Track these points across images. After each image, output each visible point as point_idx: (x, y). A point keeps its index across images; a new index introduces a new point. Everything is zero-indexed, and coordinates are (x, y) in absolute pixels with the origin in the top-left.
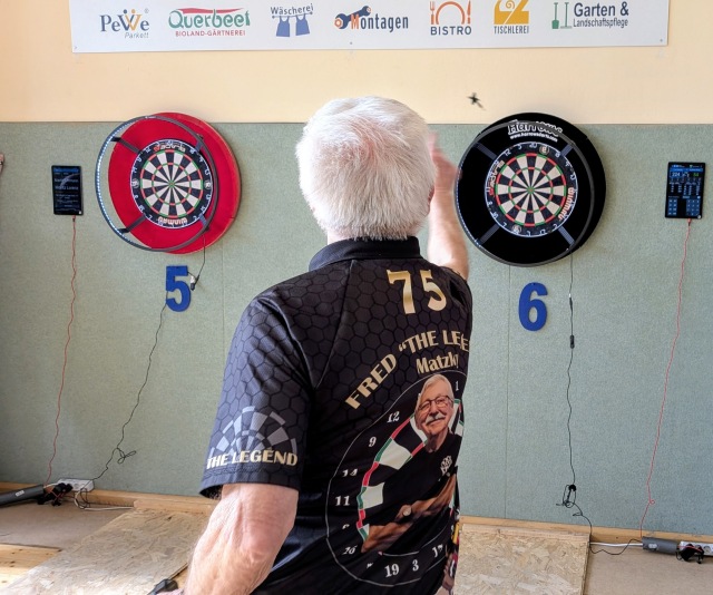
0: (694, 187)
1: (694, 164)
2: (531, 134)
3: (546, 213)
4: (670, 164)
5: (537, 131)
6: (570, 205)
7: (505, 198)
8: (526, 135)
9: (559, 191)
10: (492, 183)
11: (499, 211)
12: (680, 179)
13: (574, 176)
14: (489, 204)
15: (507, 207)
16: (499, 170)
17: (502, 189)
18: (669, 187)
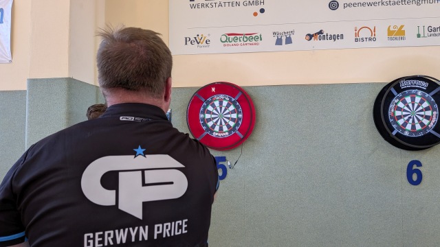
2: (412, 86)
3: (422, 124)
5: (415, 85)
6: (435, 120)
7: (400, 117)
8: (409, 86)
9: (429, 113)
10: (393, 110)
11: (397, 124)
13: (436, 106)
14: (391, 120)
15: (401, 122)
16: (396, 104)
17: (398, 113)
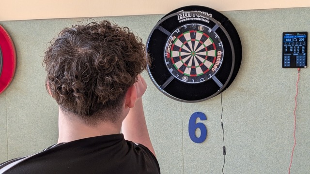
0: (301, 48)
1: (300, 33)
2: (193, 19)
3: (204, 67)
4: (284, 34)
5: (196, 17)
6: (219, 62)
7: (177, 59)
8: (189, 19)
9: (212, 53)
10: (169, 50)
11: (174, 67)
12: (291, 43)
13: (221, 44)
14: (167, 63)
15: (178, 65)
16: (173, 42)
17: (175, 54)
18: (284, 48)
